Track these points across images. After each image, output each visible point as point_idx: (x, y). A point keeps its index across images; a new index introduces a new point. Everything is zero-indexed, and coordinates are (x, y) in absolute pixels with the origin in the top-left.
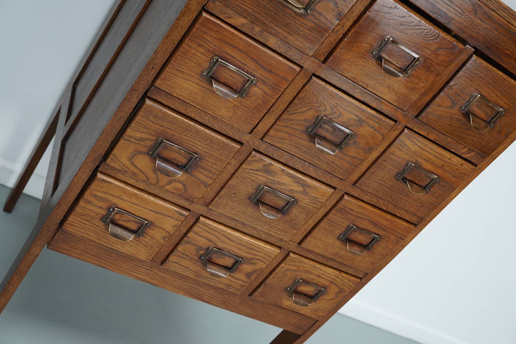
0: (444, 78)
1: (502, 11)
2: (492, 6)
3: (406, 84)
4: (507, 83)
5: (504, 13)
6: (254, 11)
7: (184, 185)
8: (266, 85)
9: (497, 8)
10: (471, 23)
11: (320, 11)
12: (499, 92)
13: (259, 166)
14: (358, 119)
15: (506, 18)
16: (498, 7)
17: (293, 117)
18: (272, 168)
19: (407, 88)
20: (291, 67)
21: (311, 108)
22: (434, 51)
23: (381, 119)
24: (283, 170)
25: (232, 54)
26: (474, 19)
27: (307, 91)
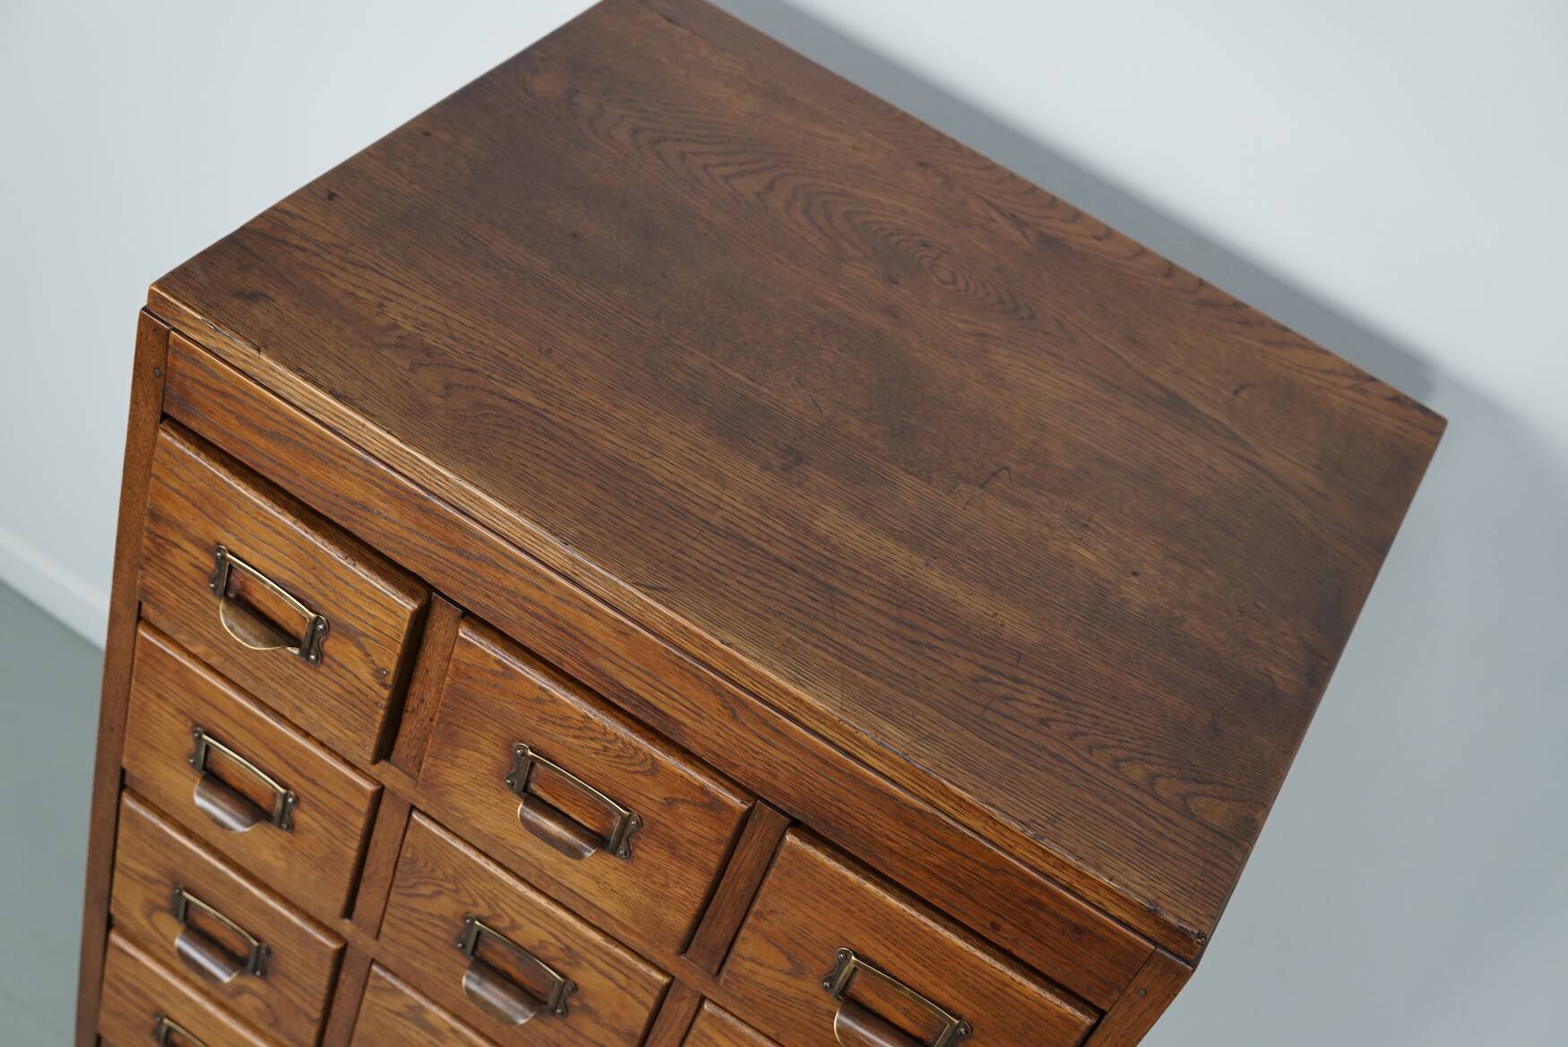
0: (741, 886)
1: (815, 722)
2: (779, 703)
3: (634, 880)
4: (931, 941)
5: (823, 727)
6: (216, 638)
7: (268, 1006)
8: (322, 814)
9: (794, 708)
10: (735, 741)
11: (338, 658)
12: (918, 962)
13: (397, 1005)
14: (563, 946)
15: (837, 742)
16: (795, 706)
17: (416, 903)
18: (430, 1018)
19: (645, 890)
20: (351, 779)
21: (439, 893)
22: (663, 804)
23: (619, 961)
24: (453, 1030)
25: (227, 728)
26: (738, 731)
27: (413, 847)
